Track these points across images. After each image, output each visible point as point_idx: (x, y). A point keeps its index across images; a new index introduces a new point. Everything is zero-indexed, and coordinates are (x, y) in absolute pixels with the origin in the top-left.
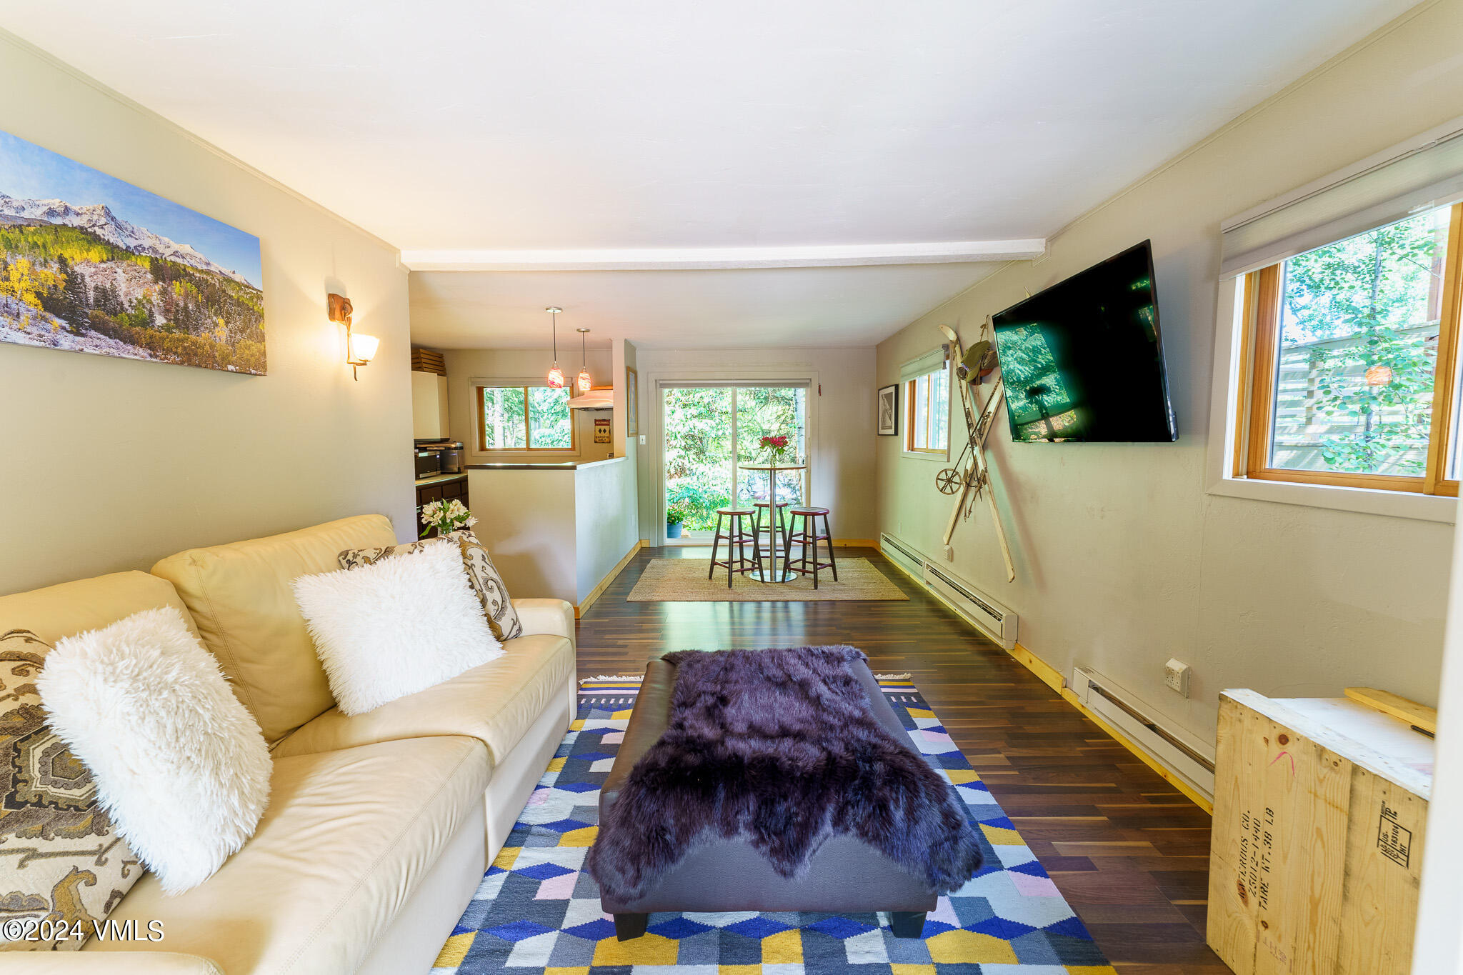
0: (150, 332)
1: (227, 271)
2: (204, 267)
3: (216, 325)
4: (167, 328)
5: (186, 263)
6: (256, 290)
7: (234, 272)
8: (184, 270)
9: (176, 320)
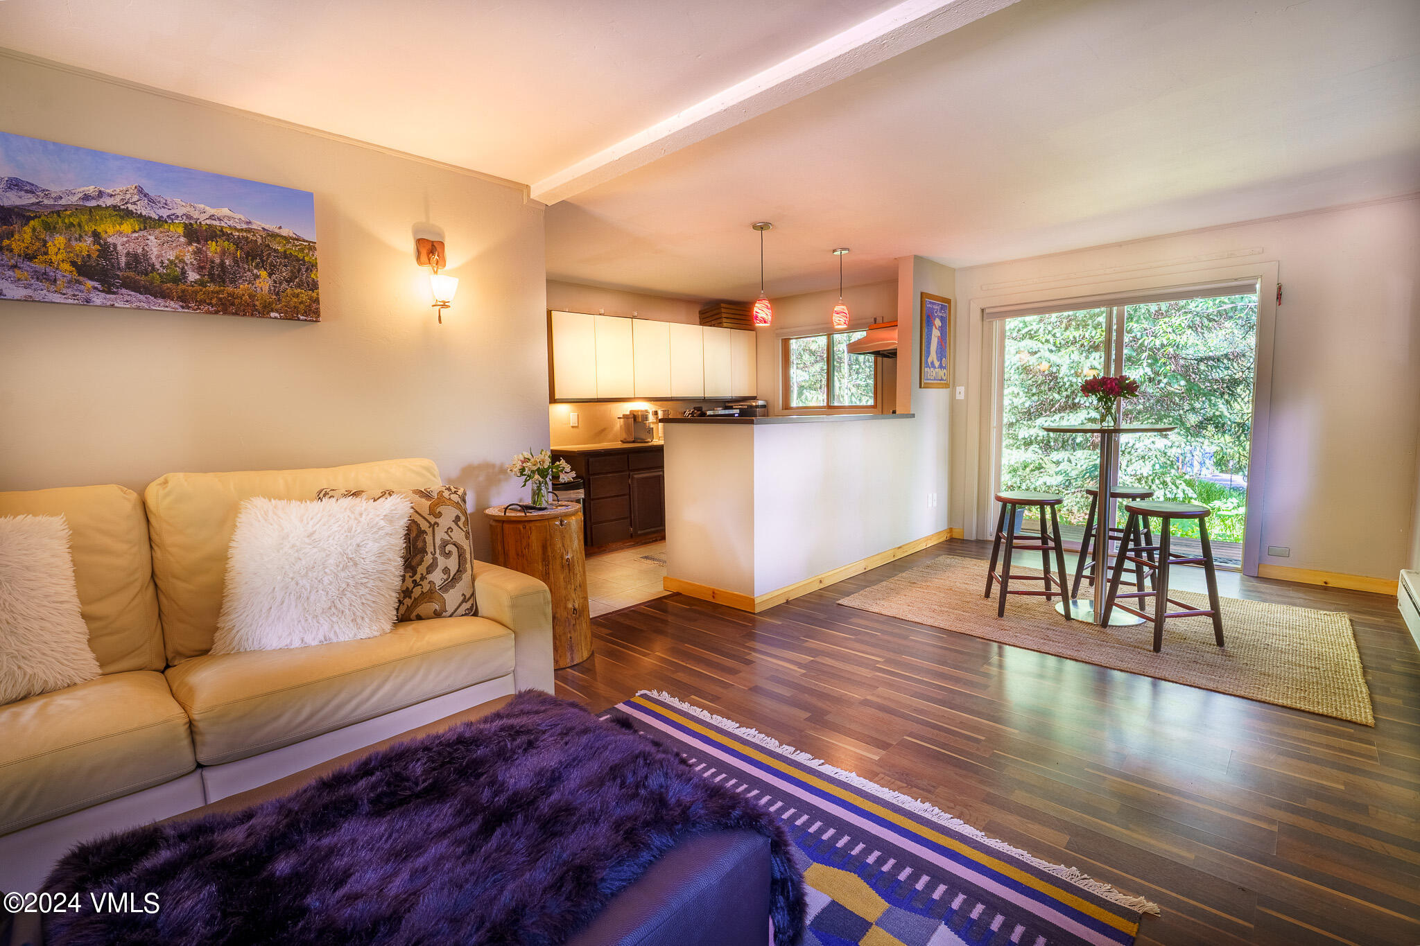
0: (182, 286)
1: (272, 227)
2: (244, 226)
3: (257, 277)
4: (201, 283)
5: (223, 224)
6: (307, 241)
7: (280, 228)
8: (221, 231)
9: (211, 275)
